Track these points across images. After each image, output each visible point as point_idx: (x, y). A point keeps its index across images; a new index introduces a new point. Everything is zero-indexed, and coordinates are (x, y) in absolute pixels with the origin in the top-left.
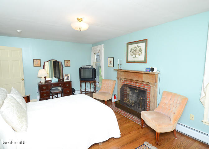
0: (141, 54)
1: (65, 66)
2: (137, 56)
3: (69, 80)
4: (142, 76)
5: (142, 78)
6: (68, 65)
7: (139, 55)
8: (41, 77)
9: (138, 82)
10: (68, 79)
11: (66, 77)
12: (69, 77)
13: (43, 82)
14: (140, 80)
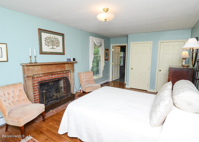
0: (59, 46)
2: (55, 47)
4: (65, 66)
5: (64, 68)
7: (57, 47)
9: (59, 73)
14: (63, 70)
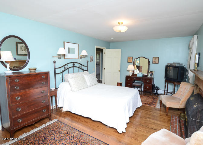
1: (153, 63)
3: (152, 77)
6: (156, 62)
8: (129, 71)
10: (151, 75)
11: (150, 74)
12: (152, 74)
13: (131, 75)
